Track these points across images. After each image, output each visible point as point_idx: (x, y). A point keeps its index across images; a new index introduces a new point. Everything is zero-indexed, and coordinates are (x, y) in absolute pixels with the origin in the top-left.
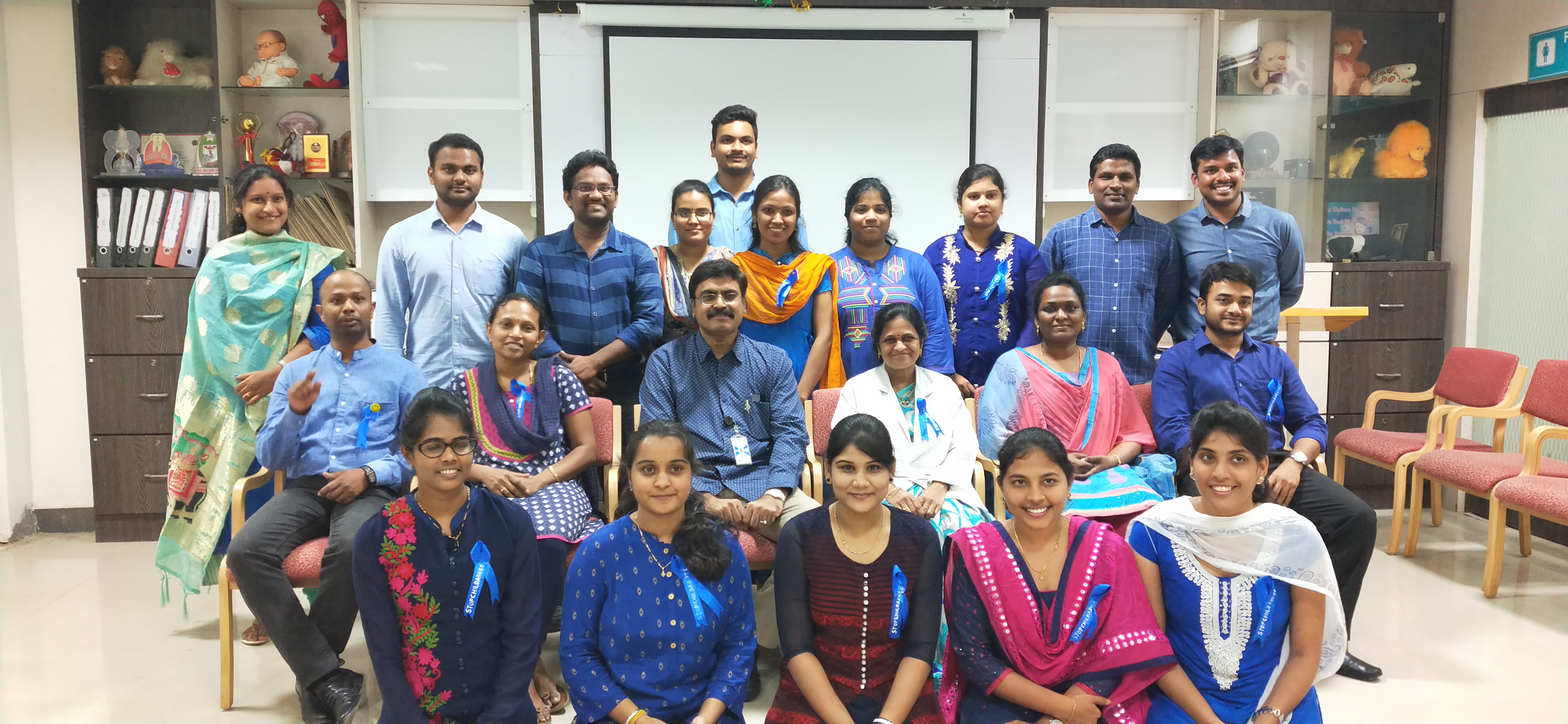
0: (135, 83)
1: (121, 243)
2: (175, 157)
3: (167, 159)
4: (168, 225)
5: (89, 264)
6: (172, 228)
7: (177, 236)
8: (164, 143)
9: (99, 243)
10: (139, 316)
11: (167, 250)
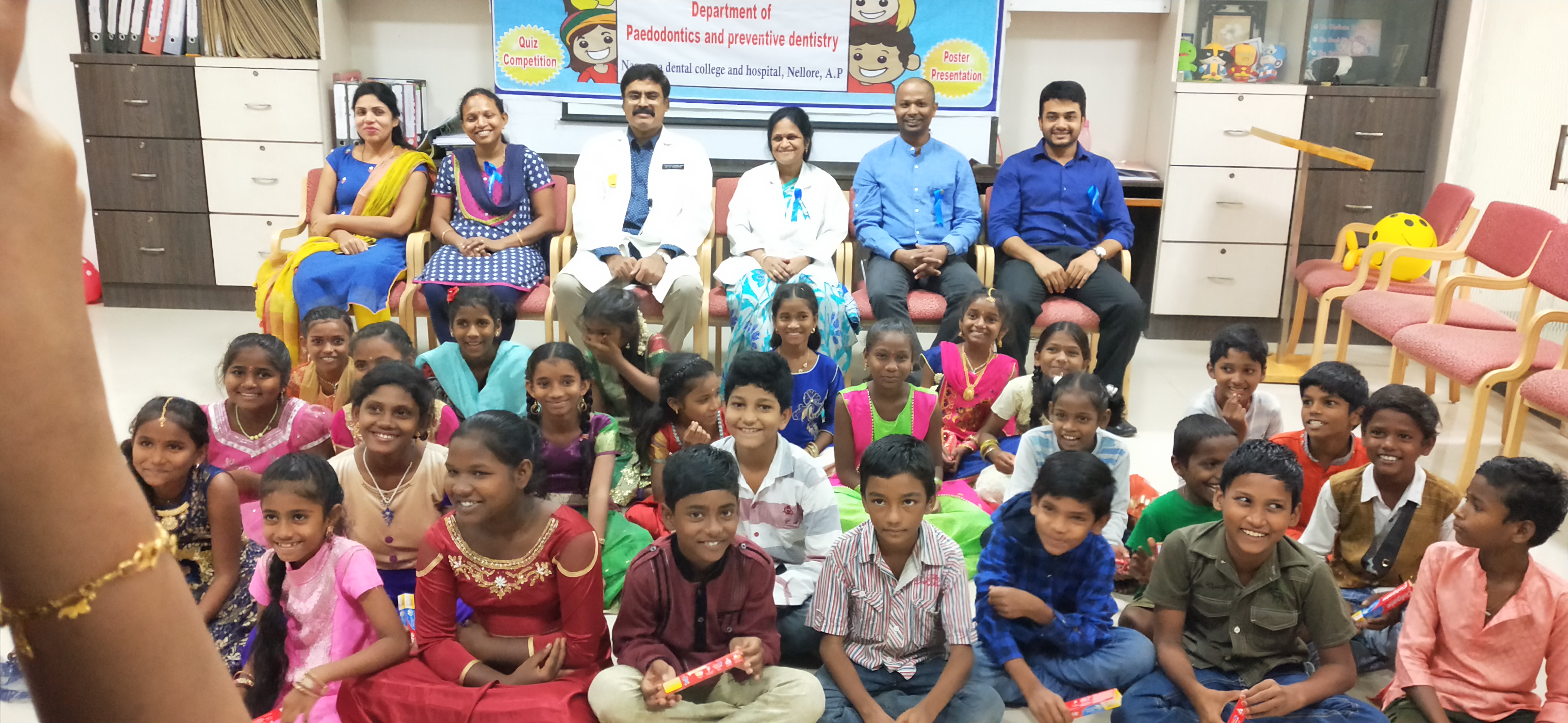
1: (112, 30)
4: (152, 14)
5: (83, 49)
6: (155, 17)
7: (161, 25)
9: (92, 29)
10: (127, 101)
11: (152, 38)
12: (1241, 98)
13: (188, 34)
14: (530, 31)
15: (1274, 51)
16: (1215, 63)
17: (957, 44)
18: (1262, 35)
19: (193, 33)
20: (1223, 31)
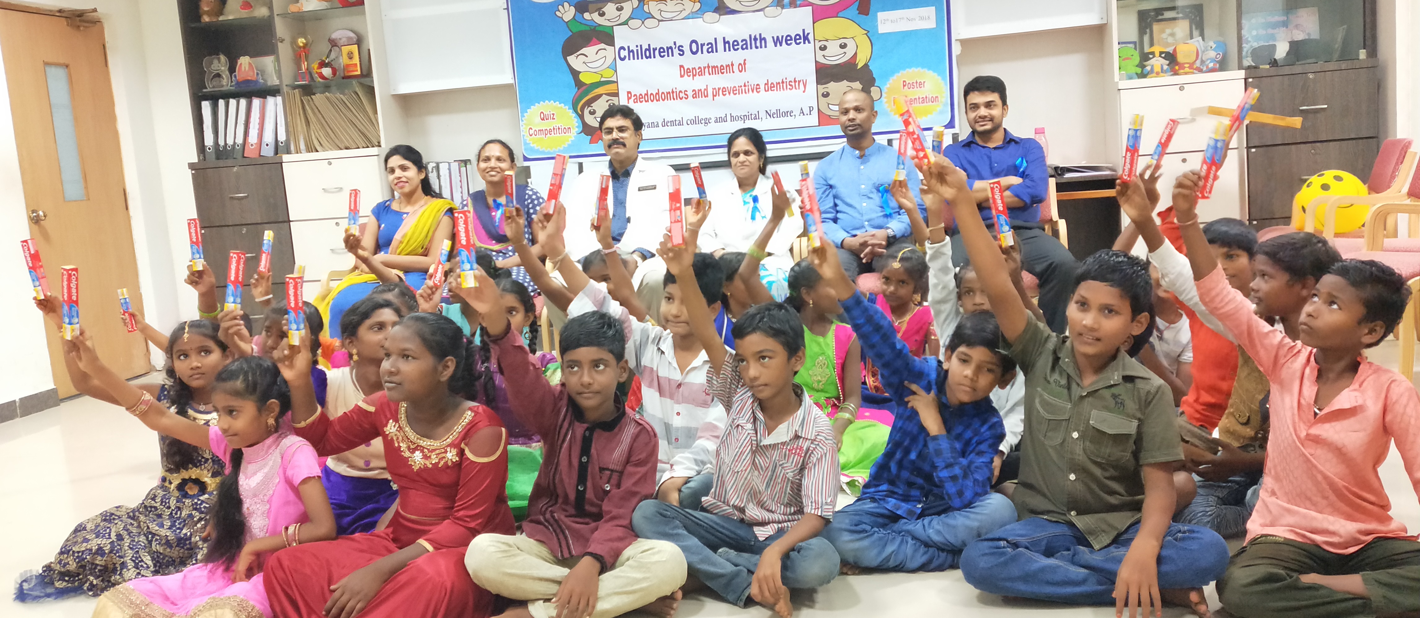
0: (221, 18)
1: (221, 143)
2: (258, 74)
3: (251, 76)
4: (251, 125)
5: (199, 159)
6: (254, 128)
7: (258, 134)
8: (250, 64)
9: (206, 144)
10: (231, 195)
11: (252, 145)
12: (1182, 89)
13: (279, 139)
14: (547, 106)
15: (1214, 46)
16: (1157, 63)
17: (911, 74)
18: (1202, 35)
19: (282, 137)
20: (1164, 36)
